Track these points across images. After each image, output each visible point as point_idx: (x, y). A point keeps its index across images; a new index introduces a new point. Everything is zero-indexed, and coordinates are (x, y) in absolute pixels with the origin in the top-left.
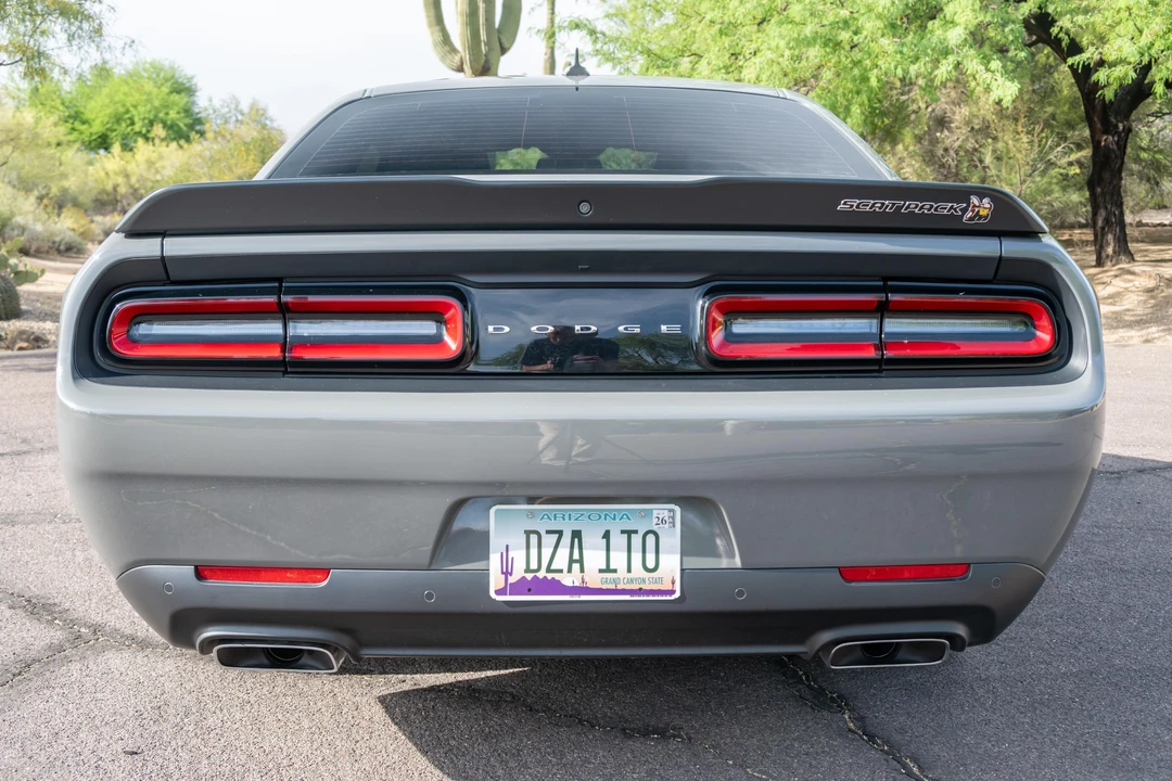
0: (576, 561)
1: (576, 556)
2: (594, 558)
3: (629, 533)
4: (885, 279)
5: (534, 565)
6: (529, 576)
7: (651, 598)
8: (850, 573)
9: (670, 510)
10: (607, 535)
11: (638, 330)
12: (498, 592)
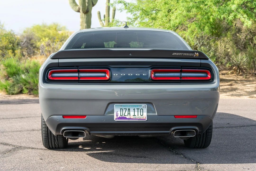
0: (129, 114)
1: (129, 113)
2: (132, 113)
3: (138, 109)
4: (182, 66)
5: (122, 115)
6: (121, 116)
7: (142, 120)
8: (176, 116)
9: (145, 105)
10: (134, 109)
11: (139, 75)
12: (116, 119)
